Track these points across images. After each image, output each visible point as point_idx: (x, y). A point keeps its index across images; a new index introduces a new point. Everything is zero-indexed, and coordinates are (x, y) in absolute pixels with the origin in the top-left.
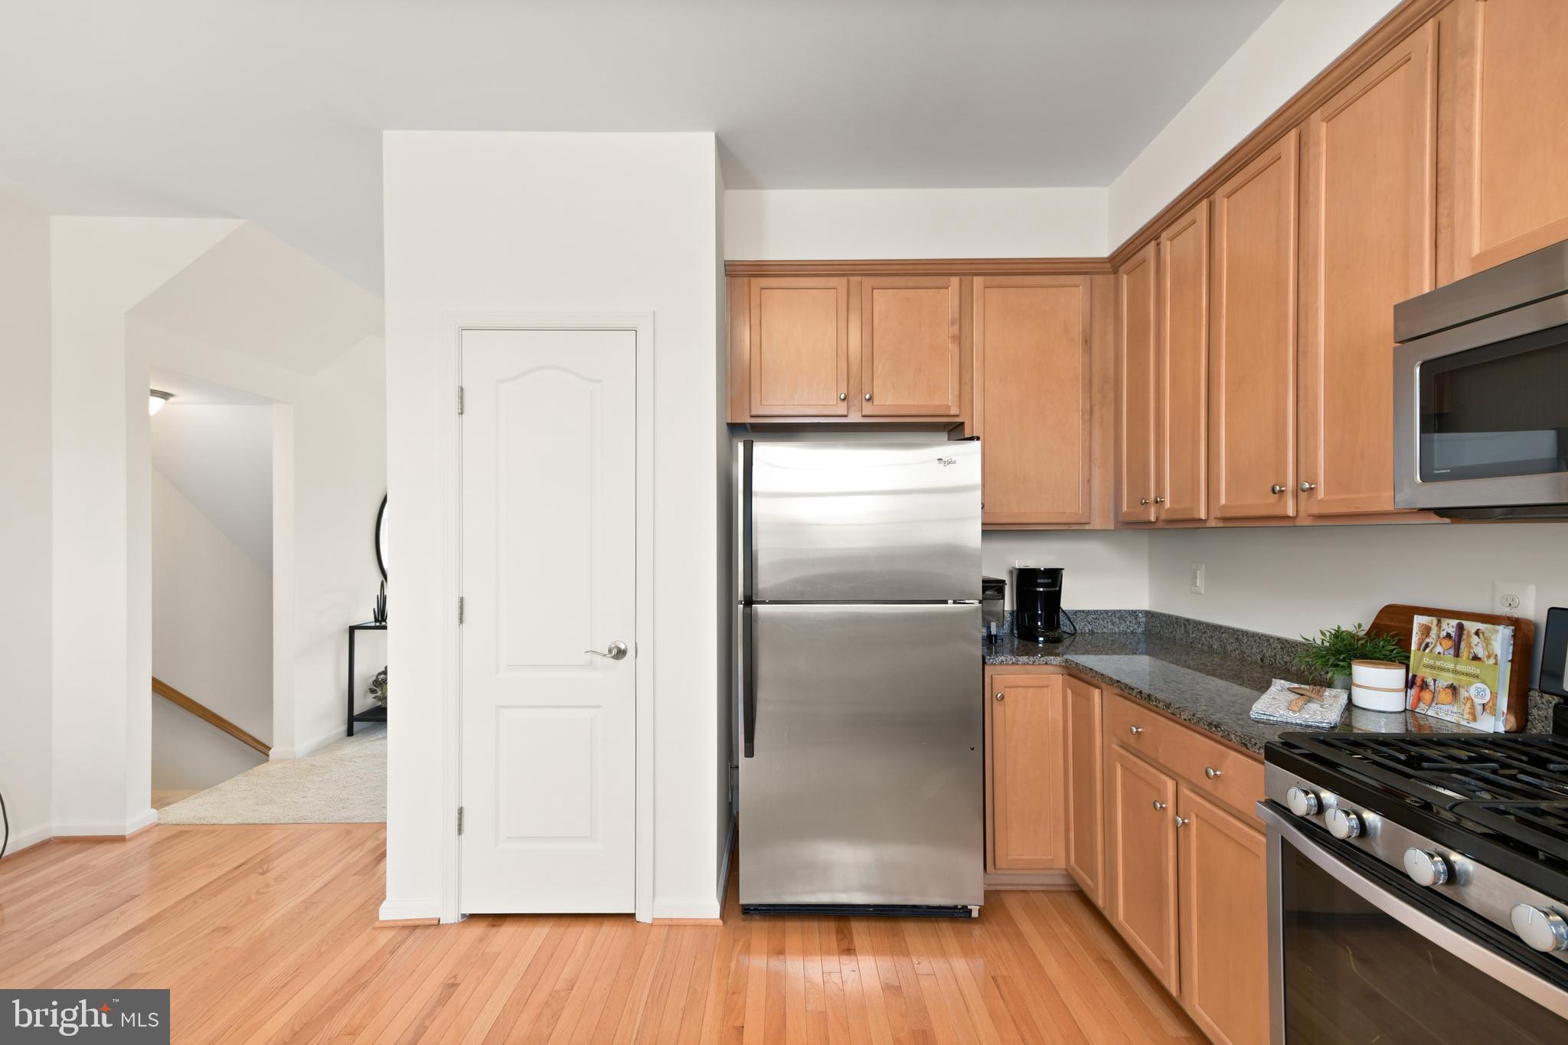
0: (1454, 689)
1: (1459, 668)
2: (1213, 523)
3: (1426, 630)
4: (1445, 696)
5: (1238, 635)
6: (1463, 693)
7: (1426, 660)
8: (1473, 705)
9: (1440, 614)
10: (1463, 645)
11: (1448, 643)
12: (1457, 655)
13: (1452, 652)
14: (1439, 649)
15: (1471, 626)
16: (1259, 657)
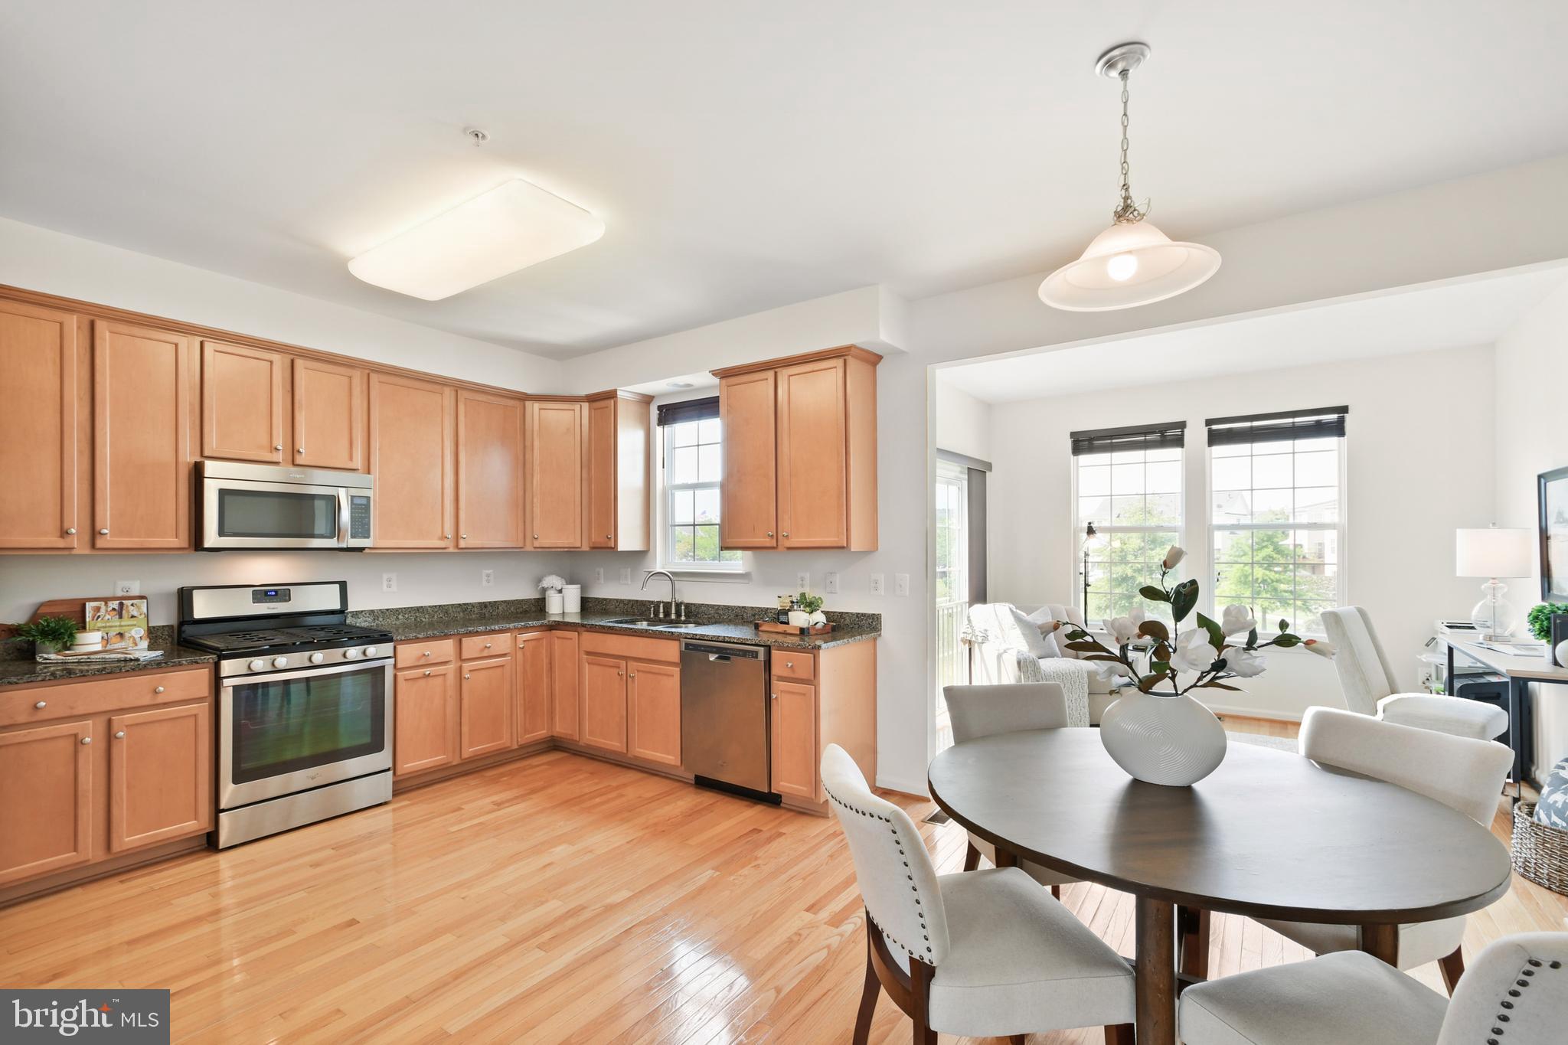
0: (121, 635)
1: (123, 623)
3: (98, 609)
4: (115, 640)
6: (127, 635)
7: (99, 624)
8: (134, 639)
9: (106, 600)
10: (124, 612)
11: (114, 613)
12: (121, 617)
13: (117, 616)
14: (108, 617)
15: (127, 603)
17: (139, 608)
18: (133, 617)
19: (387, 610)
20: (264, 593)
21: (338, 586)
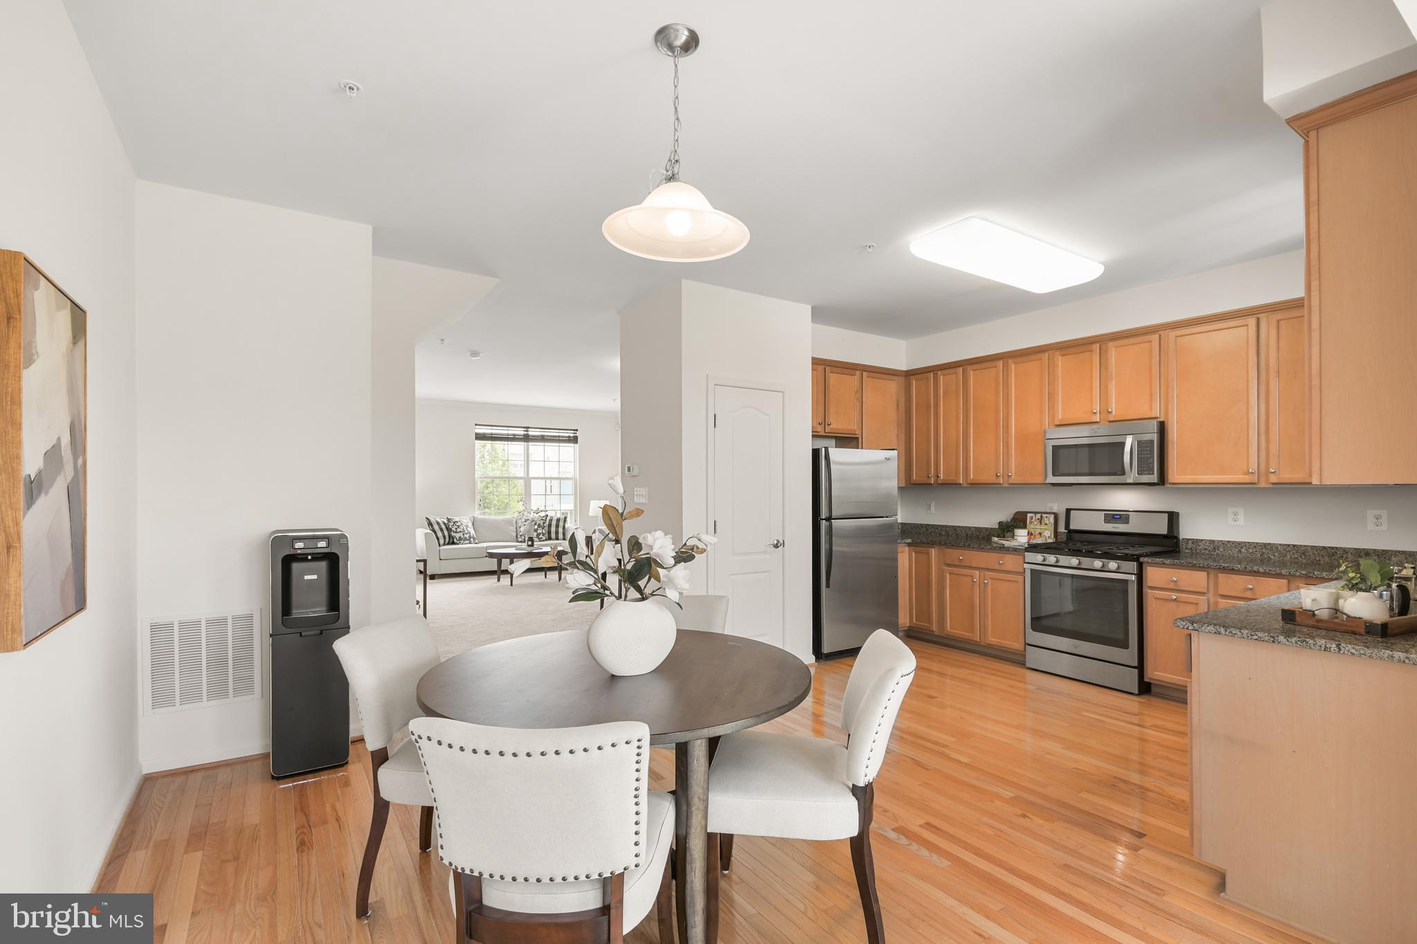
0: (1040, 533)
1: (1041, 527)
2: (965, 485)
3: (1032, 518)
4: (1038, 536)
5: (955, 528)
6: (1043, 534)
7: (1032, 526)
8: (1046, 537)
9: (1036, 513)
10: (1041, 521)
11: (1038, 521)
12: (1041, 524)
13: (1038, 523)
14: (1035, 523)
15: (1044, 515)
16: (965, 535)
17: (1049, 519)
18: (1046, 524)
19: (1229, 542)
20: (1112, 516)
21: (1167, 515)
